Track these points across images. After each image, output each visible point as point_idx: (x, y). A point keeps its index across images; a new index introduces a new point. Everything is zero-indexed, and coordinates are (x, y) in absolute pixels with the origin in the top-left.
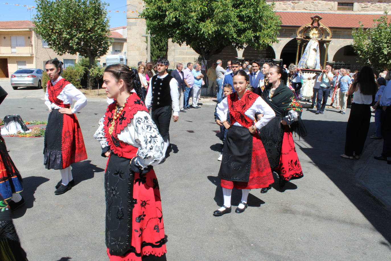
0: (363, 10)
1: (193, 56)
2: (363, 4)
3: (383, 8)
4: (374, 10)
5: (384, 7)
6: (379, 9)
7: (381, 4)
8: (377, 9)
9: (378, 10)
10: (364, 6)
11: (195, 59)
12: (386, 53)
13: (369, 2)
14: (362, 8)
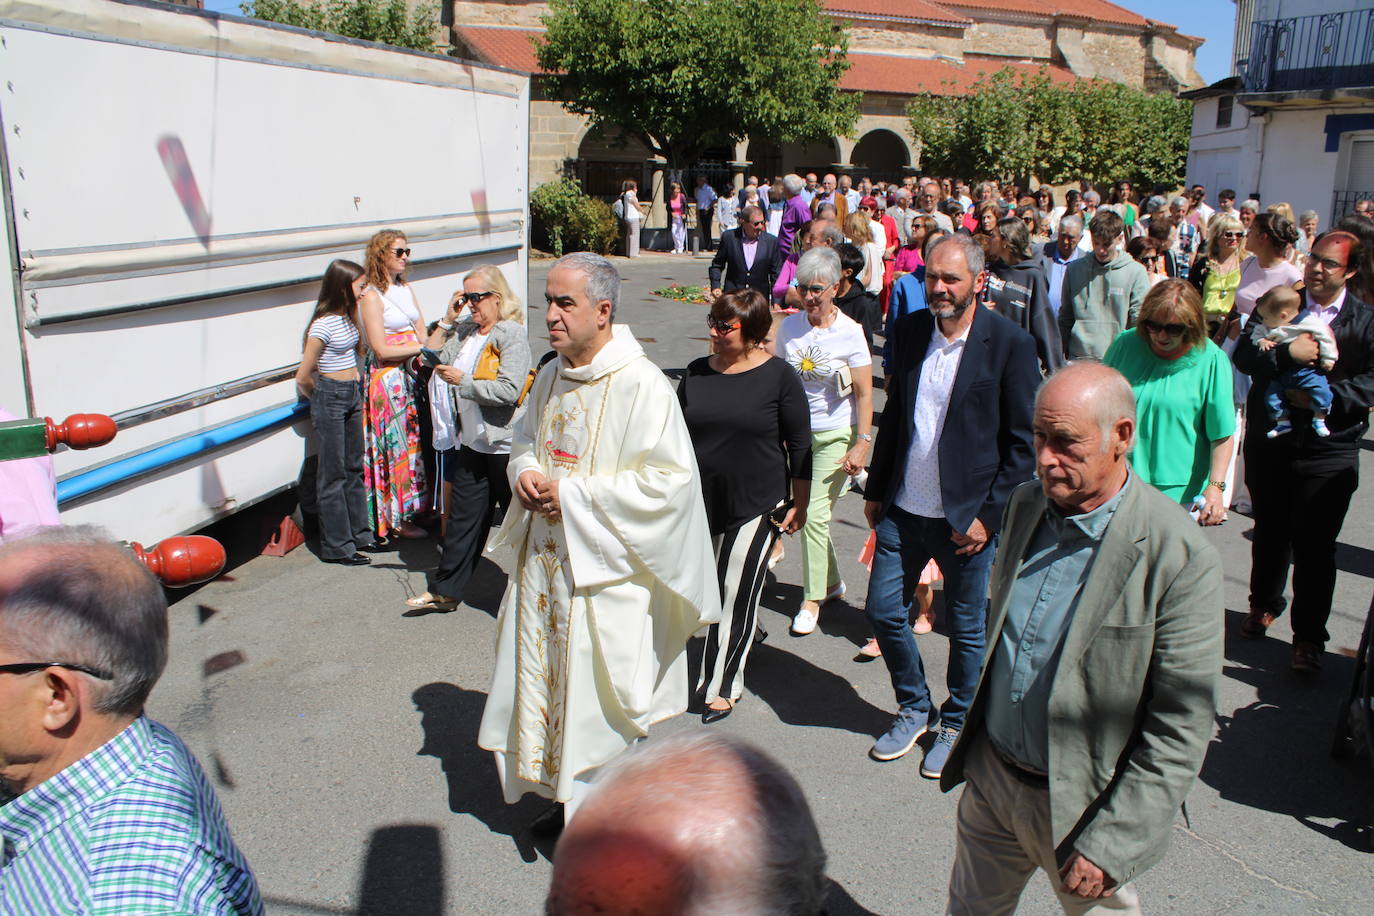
0: (861, 44)
1: (552, 158)
2: (859, 31)
3: (896, 42)
4: (879, 46)
5: (899, 40)
6: (890, 44)
7: (893, 33)
8: (885, 43)
9: (886, 47)
10: (860, 36)
11: (556, 166)
12: (989, 150)
13: (870, 27)
14: (858, 39)
